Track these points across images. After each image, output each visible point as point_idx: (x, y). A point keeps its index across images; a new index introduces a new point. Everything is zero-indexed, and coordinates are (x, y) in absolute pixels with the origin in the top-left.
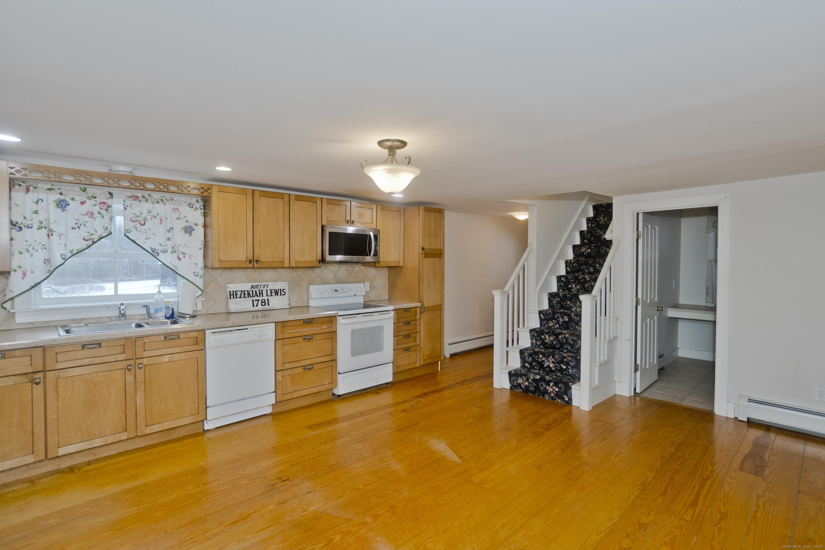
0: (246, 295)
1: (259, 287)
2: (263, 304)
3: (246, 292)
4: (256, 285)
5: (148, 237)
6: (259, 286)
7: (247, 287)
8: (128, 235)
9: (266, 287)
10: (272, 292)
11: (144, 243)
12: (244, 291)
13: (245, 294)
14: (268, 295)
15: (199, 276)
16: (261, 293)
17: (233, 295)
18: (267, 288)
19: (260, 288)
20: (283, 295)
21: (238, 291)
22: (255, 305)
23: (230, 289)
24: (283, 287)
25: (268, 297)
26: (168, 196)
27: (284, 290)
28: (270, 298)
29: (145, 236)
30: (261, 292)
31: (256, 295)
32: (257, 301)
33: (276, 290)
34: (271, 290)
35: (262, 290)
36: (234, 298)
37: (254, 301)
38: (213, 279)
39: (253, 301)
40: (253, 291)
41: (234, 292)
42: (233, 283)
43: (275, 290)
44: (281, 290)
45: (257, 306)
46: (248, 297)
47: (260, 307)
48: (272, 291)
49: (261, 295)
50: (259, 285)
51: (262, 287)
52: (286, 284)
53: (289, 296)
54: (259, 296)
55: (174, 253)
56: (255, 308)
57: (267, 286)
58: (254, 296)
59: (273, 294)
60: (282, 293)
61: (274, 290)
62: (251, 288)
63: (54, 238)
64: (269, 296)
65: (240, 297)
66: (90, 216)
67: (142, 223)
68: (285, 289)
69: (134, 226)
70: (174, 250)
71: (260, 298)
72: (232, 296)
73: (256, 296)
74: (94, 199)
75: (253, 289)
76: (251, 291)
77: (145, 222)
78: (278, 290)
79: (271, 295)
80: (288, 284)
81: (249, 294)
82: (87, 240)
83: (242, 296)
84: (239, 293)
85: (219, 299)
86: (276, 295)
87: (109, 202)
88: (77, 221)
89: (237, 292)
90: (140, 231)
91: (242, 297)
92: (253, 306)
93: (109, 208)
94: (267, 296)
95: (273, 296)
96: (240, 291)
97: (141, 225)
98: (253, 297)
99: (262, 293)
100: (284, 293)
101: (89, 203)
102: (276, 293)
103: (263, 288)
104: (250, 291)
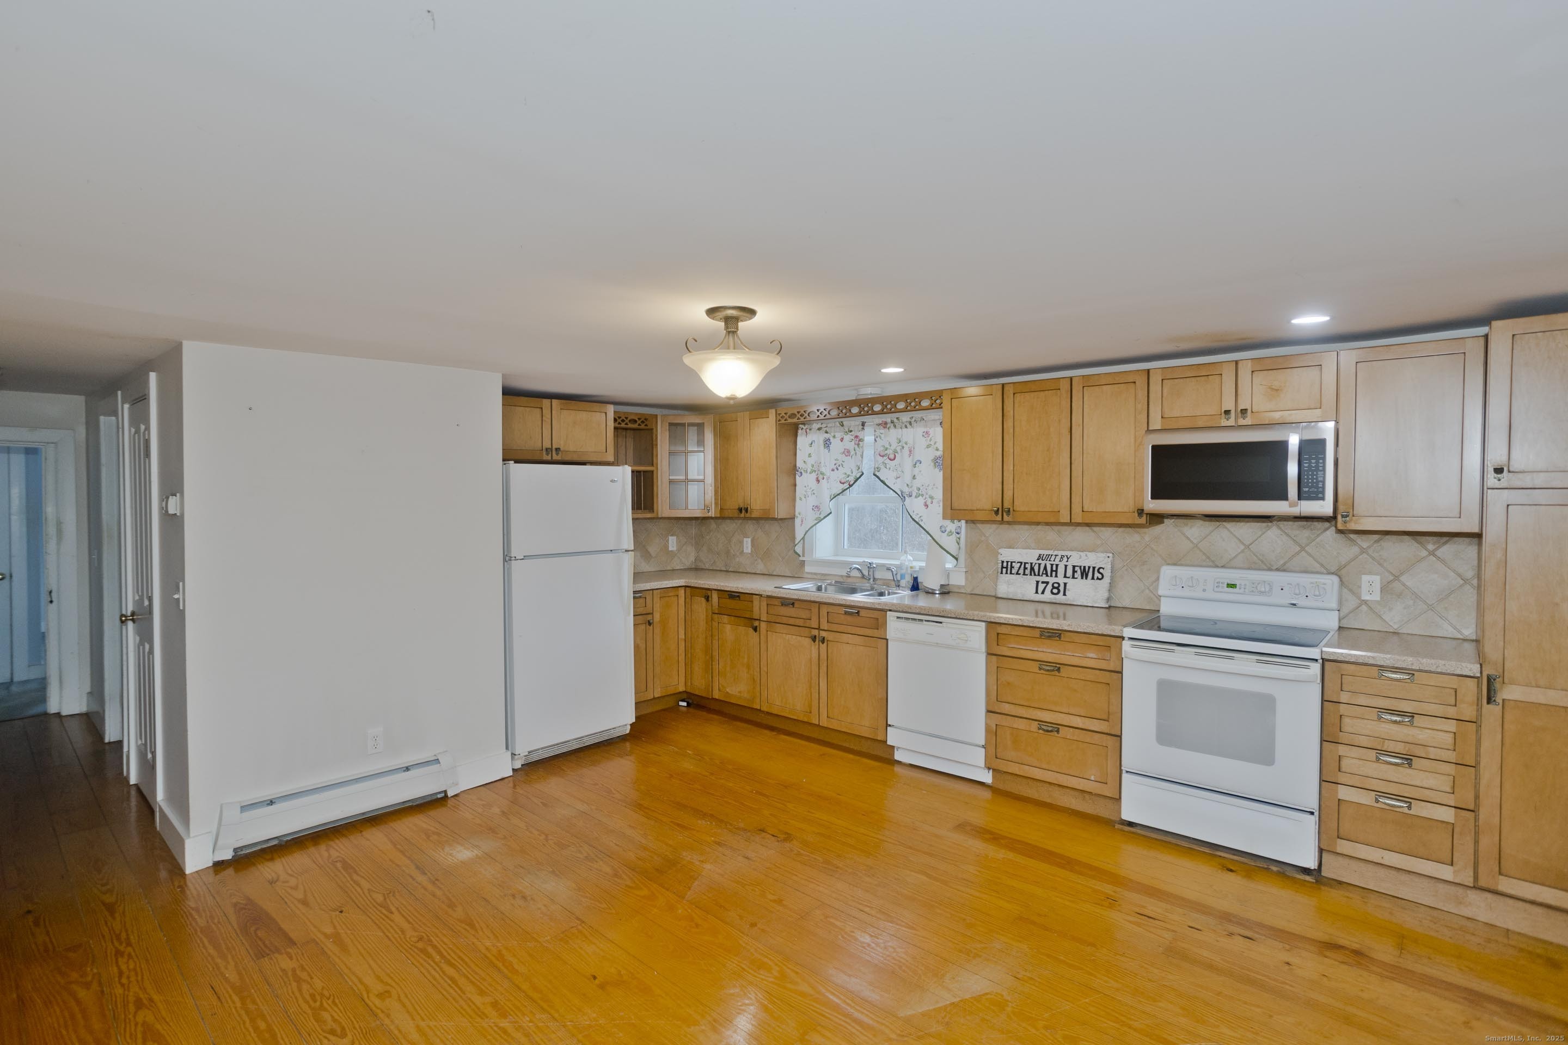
0: (1028, 572)
1: (1052, 559)
2: (1055, 591)
3: (1028, 566)
4: (1047, 555)
5: (898, 476)
6: (1053, 557)
7: (1030, 556)
8: (877, 474)
9: (1065, 559)
10: (1076, 572)
11: (894, 484)
12: (1025, 563)
13: (1025, 568)
14: (1067, 576)
15: (947, 532)
16: (1054, 571)
17: (1007, 567)
18: (1067, 561)
19: (1054, 561)
20: (1098, 579)
21: (1015, 562)
22: (1040, 590)
23: (1004, 557)
24: (1100, 563)
25: (1066, 580)
26: (918, 415)
27: (1101, 571)
28: (1070, 582)
29: (895, 474)
30: (1054, 569)
31: (1044, 572)
32: (1045, 584)
33: (1084, 567)
34: (1074, 567)
35: (1057, 565)
36: (1007, 573)
37: (1040, 584)
38: (983, 538)
39: (1038, 582)
40: (1040, 565)
41: (1009, 564)
42: (1013, 548)
43: (1082, 568)
44: (1094, 568)
45: (1043, 593)
46: (1031, 575)
47: (1048, 596)
48: (1077, 569)
49: (1054, 573)
50: (1052, 555)
51: (1058, 559)
52: (1108, 557)
53: (1110, 583)
54: (1049, 575)
55: (921, 497)
56: (1039, 597)
57: (1068, 558)
58: (1041, 575)
59: (1078, 575)
60: (1097, 575)
61: (1080, 567)
62: (1038, 559)
63: (823, 482)
64: (1069, 578)
65: (1017, 573)
66: (847, 454)
67: (892, 457)
68: (1103, 569)
69: (883, 462)
70: (920, 492)
71: (1051, 580)
72: (1004, 570)
73: (1044, 576)
74: (850, 434)
75: (1040, 561)
76: (1037, 565)
77: (895, 456)
78: (1089, 567)
79: (1073, 577)
80: (1111, 558)
81: (1032, 569)
82: (843, 483)
83: (1021, 571)
84: (1016, 566)
85: (990, 573)
86: (1082, 578)
87: (860, 434)
88: (836, 462)
89: (1013, 564)
90: (890, 468)
91: (1020, 574)
92: (1037, 592)
93: (860, 443)
94: (1065, 577)
95: (1076, 578)
96: (1018, 562)
97: (891, 460)
98: (1039, 575)
99: (1056, 571)
100: (1100, 576)
101: (847, 438)
102: (1084, 574)
103: (1060, 561)
104: (1036, 563)
